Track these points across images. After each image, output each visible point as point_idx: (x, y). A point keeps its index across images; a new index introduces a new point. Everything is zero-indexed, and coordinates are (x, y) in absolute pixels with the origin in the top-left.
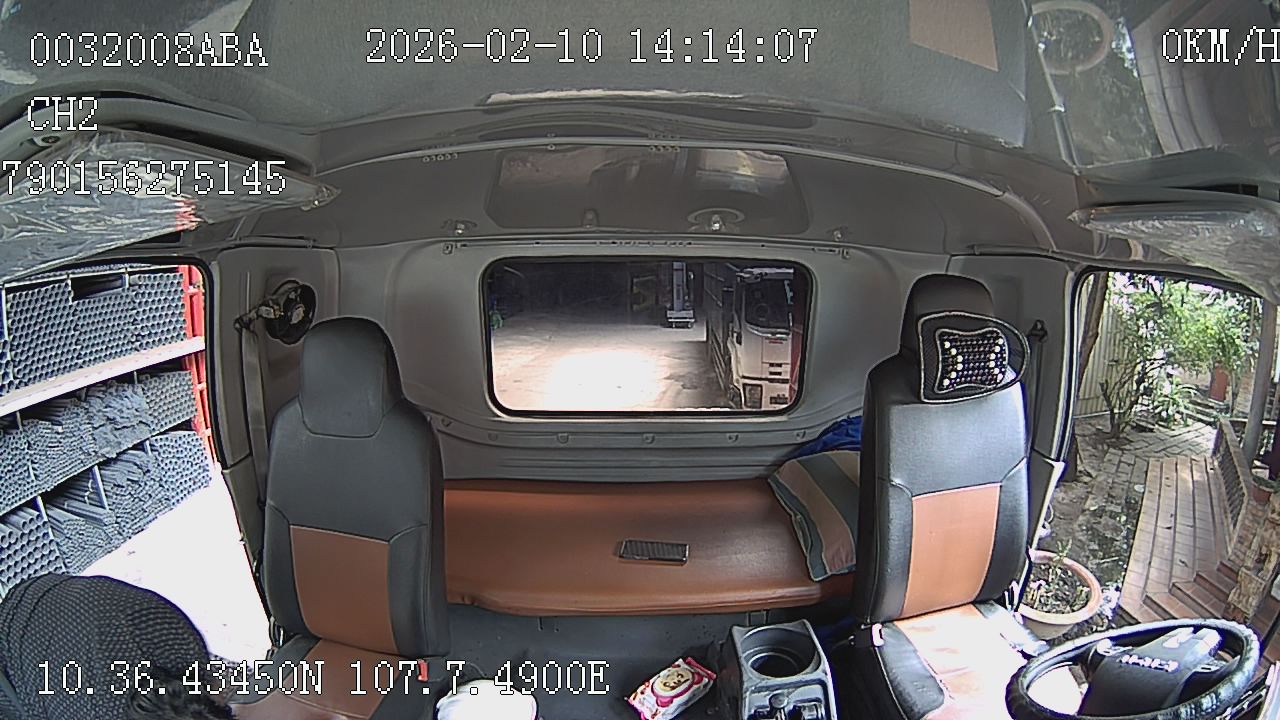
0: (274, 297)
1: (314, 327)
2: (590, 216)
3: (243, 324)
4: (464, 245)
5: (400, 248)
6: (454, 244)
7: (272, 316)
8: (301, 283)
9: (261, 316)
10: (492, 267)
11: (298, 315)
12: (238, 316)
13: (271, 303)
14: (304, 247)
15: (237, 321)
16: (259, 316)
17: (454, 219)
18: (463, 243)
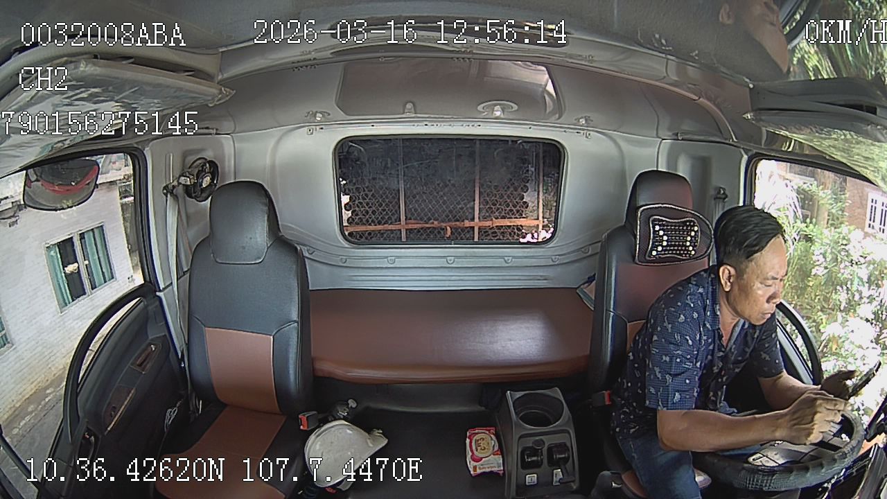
0: (190, 170)
1: (218, 189)
2: (409, 106)
3: (169, 190)
4: (322, 128)
5: (277, 132)
6: (314, 127)
7: (189, 183)
8: (209, 159)
9: (181, 183)
10: (341, 143)
11: (206, 181)
12: (165, 185)
13: (188, 175)
14: (211, 134)
15: (165, 188)
16: (179, 184)
17: (314, 111)
18: (321, 127)
